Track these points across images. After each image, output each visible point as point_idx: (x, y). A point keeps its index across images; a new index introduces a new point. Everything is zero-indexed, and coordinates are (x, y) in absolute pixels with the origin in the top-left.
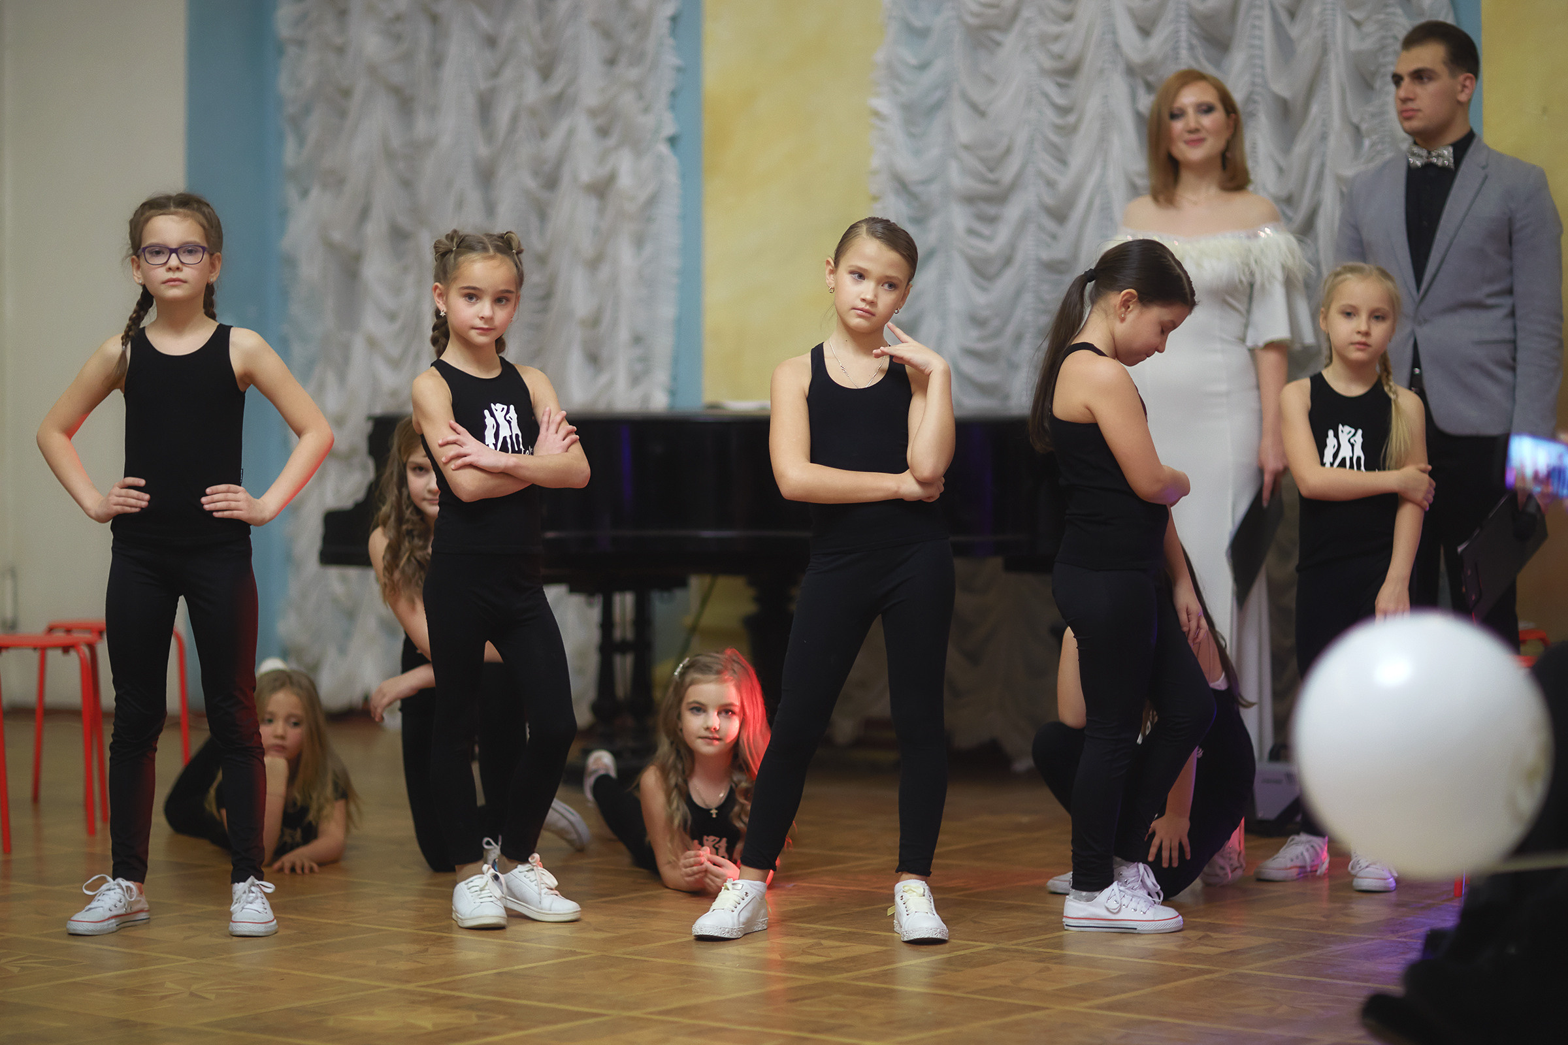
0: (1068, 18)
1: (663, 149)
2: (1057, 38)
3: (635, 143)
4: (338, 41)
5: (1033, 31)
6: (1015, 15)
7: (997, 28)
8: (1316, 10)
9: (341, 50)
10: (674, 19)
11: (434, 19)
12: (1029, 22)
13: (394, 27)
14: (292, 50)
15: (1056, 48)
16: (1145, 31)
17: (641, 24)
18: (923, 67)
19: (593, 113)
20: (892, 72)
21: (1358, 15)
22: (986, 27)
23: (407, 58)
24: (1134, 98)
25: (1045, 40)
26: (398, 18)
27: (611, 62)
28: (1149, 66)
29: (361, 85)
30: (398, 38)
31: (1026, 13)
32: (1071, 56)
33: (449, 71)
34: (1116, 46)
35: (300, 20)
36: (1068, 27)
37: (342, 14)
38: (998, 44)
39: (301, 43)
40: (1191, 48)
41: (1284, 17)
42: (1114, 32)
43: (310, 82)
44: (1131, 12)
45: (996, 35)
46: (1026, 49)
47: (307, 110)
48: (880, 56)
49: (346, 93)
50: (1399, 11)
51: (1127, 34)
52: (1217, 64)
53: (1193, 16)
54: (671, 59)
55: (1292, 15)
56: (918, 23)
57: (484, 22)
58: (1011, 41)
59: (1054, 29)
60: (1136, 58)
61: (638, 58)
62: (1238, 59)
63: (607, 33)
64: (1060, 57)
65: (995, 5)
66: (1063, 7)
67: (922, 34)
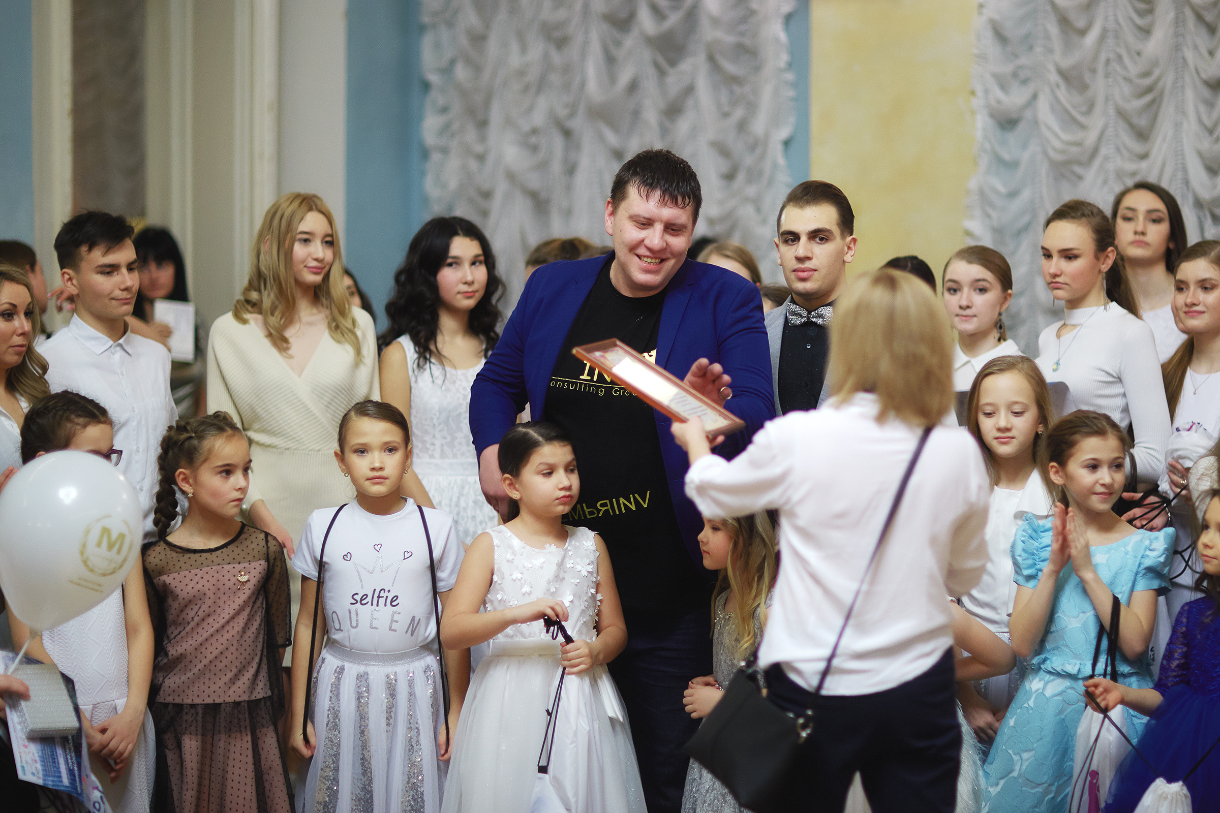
0: (1144, 156)
2: (1132, 174)
4: (479, 149)
5: (1111, 166)
6: (1094, 153)
7: (1079, 163)
9: (481, 158)
10: (787, 143)
11: (567, 133)
12: (1106, 158)
13: (530, 140)
14: (436, 157)
16: (1213, 170)
17: (757, 145)
18: (1013, 195)
20: (984, 198)
22: (1068, 163)
23: (542, 166)
24: (1201, 226)
25: (1122, 175)
26: (535, 131)
27: (730, 177)
28: (1215, 202)
29: (501, 188)
30: (534, 149)
31: (1103, 151)
33: (581, 178)
34: (1187, 183)
35: (445, 129)
36: (1144, 165)
37: (483, 124)
38: (1080, 178)
39: (445, 151)
42: (1185, 170)
43: (453, 184)
44: (1200, 154)
45: (1078, 170)
46: (1105, 182)
48: (973, 184)
49: (487, 195)
56: (1006, 156)
57: (612, 139)
58: (1090, 175)
59: (1130, 166)
60: (1204, 195)
61: (754, 176)
63: (722, 150)
65: (1078, 144)
66: (1138, 147)
67: (1012, 165)
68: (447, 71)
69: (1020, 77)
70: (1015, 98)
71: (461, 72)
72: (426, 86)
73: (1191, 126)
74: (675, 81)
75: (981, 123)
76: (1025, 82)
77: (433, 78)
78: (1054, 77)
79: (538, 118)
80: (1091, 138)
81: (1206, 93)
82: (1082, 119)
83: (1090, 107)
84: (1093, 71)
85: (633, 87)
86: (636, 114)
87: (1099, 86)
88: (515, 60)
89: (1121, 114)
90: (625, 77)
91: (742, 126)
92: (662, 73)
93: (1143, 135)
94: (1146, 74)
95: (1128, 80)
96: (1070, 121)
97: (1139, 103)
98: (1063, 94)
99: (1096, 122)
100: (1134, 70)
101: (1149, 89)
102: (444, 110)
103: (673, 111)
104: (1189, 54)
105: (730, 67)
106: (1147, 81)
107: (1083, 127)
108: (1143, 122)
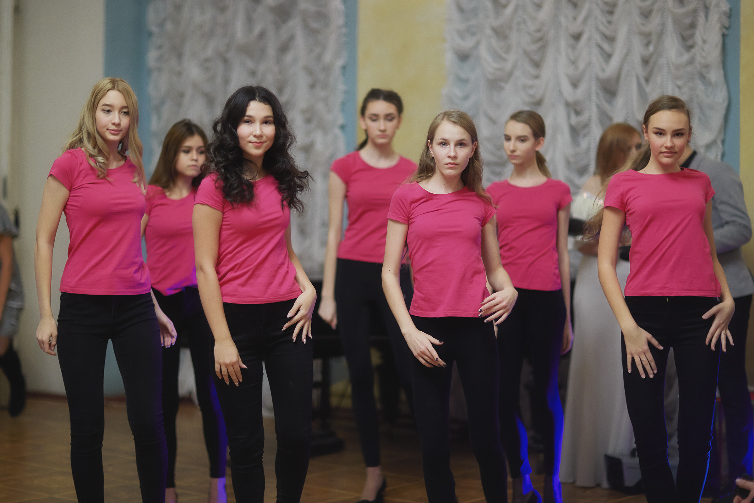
0: (537, 77)
1: (337, 131)
2: (531, 87)
3: (323, 127)
4: (178, 69)
5: (519, 83)
6: (510, 74)
7: (502, 80)
8: (659, 79)
9: (179, 74)
10: (344, 68)
11: (226, 61)
12: (517, 78)
13: (205, 64)
14: (155, 73)
15: (532, 92)
16: (575, 84)
17: (327, 69)
18: (466, 98)
19: (303, 112)
20: (450, 100)
21: (679, 83)
22: (496, 80)
23: (212, 79)
24: (569, 117)
25: (526, 87)
26: (207, 60)
27: (312, 86)
28: (576, 103)
29: (189, 92)
30: (207, 69)
31: (517, 73)
32: (538, 96)
34: (560, 92)
35: (160, 58)
36: (537, 82)
37: (180, 56)
38: (503, 88)
39: (160, 70)
40: (597, 95)
41: (643, 81)
43: (164, 89)
44: (568, 76)
45: (502, 84)
46: (516, 92)
47: (162, 103)
48: (444, 92)
49: (182, 95)
50: (699, 82)
51: (566, 87)
52: (610, 102)
53: (598, 79)
54: (341, 87)
55: (647, 80)
56: (463, 76)
57: (250, 64)
58: (508, 87)
59: (530, 82)
60: (570, 99)
61: (325, 86)
62: (620, 101)
63: (309, 71)
64: (532, 96)
65: (501, 69)
66: (533, 71)
67: (465, 81)
68: (161, 25)
69: (470, 32)
70: (467, 44)
71: (169, 26)
72: (150, 34)
73: (563, 60)
74: (285, 32)
75: (449, 58)
76: (473, 34)
77: (154, 29)
78: (489, 32)
79: (209, 52)
80: (508, 66)
81: (572, 41)
82: (504, 55)
83: (508, 50)
84: (510, 28)
85: (262, 35)
86: (263, 51)
87: (514, 37)
88: (198, 19)
89: (526, 53)
90: (257, 29)
91: (319, 57)
92: (278, 27)
93: (537, 65)
94: (539, 30)
95: (529, 33)
96: (498, 57)
97: (535, 47)
98: (494, 42)
99: (512, 57)
100: (532, 27)
101: (540, 39)
102: (160, 47)
103: (284, 48)
104: (562, 19)
105: (314, 25)
106: (539, 35)
107: (504, 60)
108: (536, 57)
